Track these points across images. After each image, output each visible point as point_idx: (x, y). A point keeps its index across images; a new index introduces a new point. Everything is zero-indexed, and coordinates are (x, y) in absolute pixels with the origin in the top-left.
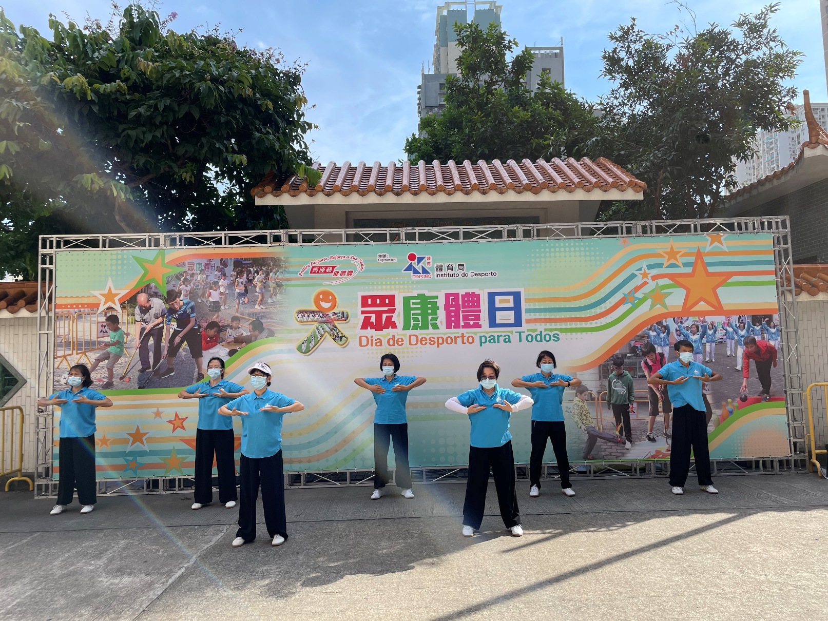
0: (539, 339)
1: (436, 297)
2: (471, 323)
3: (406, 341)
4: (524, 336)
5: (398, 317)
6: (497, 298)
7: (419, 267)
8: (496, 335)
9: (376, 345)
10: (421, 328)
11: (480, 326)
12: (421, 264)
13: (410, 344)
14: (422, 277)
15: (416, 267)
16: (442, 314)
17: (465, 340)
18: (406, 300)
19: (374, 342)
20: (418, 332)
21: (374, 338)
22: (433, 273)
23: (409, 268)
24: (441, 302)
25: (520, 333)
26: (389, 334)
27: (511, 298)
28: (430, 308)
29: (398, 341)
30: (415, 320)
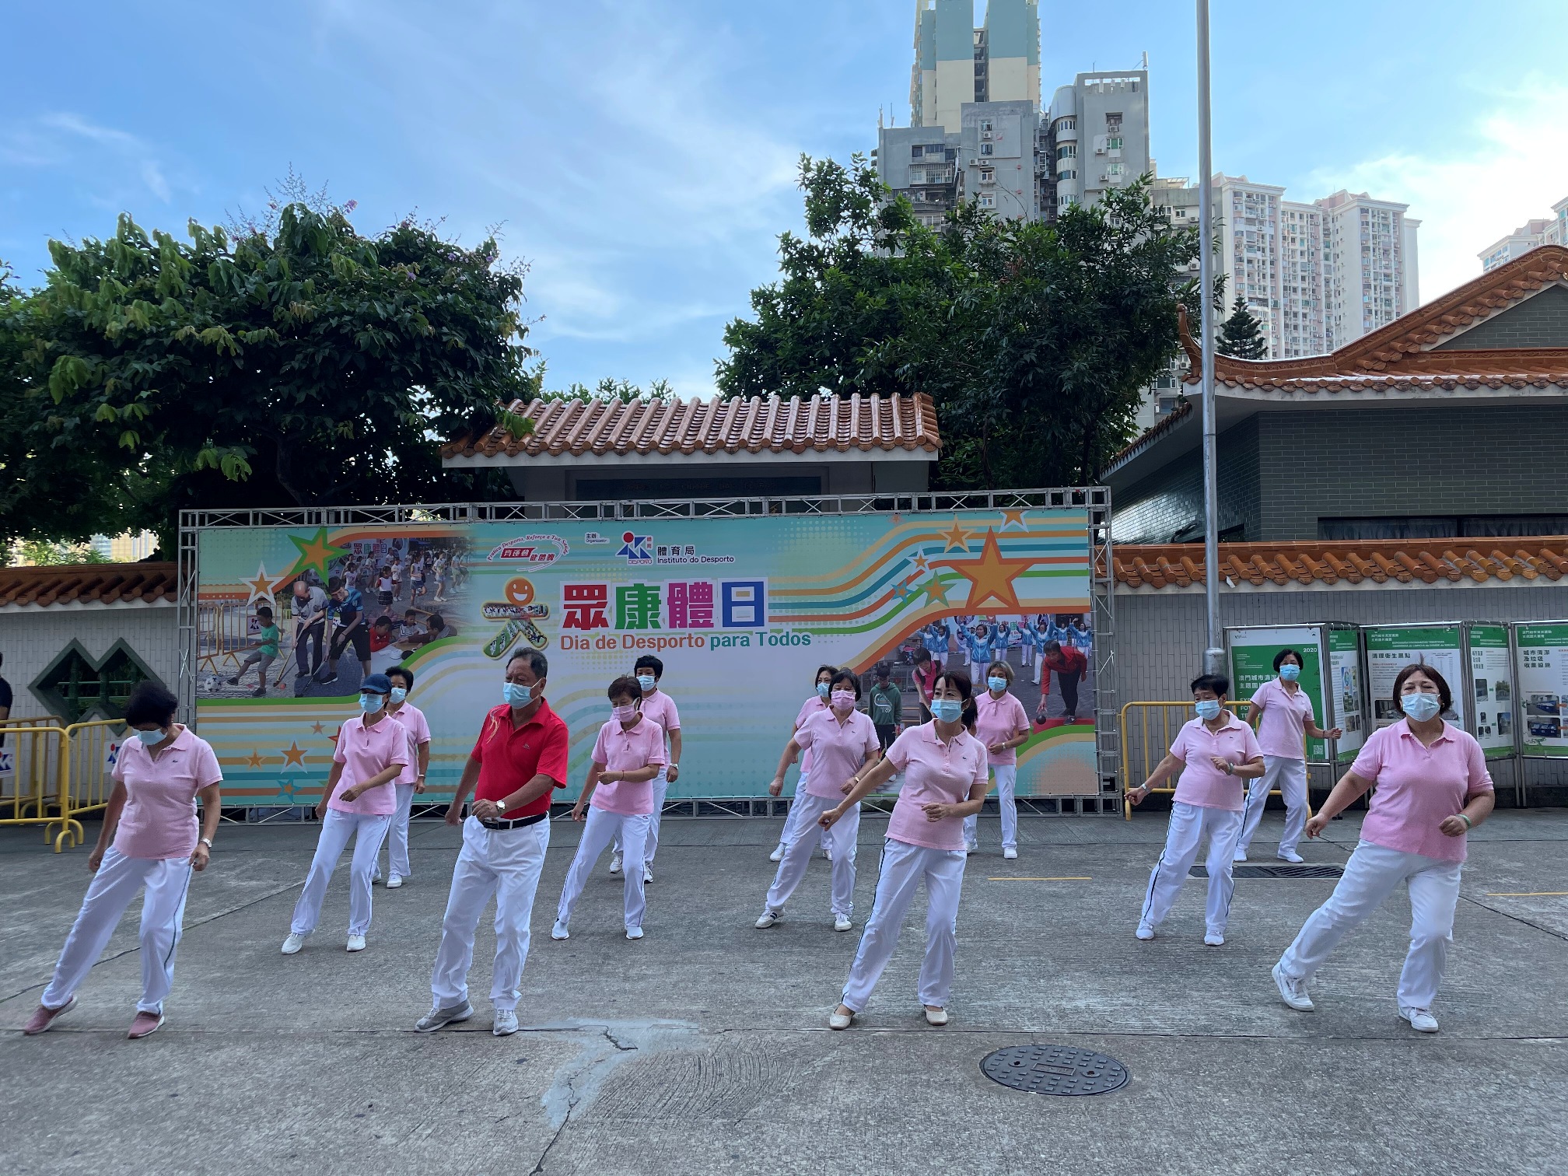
0: (784, 641)
1: (658, 588)
2: (701, 621)
3: (619, 643)
4: (766, 637)
5: (610, 613)
6: (734, 590)
7: (636, 551)
8: (731, 636)
9: (582, 647)
10: (638, 627)
11: (712, 625)
12: (639, 546)
13: (624, 647)
14: (640, 563)
15: (634, 550)
16: (664, 610)
17: (693, 643)
18: (620, 592)
19: (580, 644)
20: (634, 632)
21: (579, 640)
22: (655, 557)
23: (624, 551)
24: (664, 595)
25: (761, 634)
26: (598, 634)
27: (752, 589)
28: (649, 602)
29: (609, 643)
30: (632, 616)
